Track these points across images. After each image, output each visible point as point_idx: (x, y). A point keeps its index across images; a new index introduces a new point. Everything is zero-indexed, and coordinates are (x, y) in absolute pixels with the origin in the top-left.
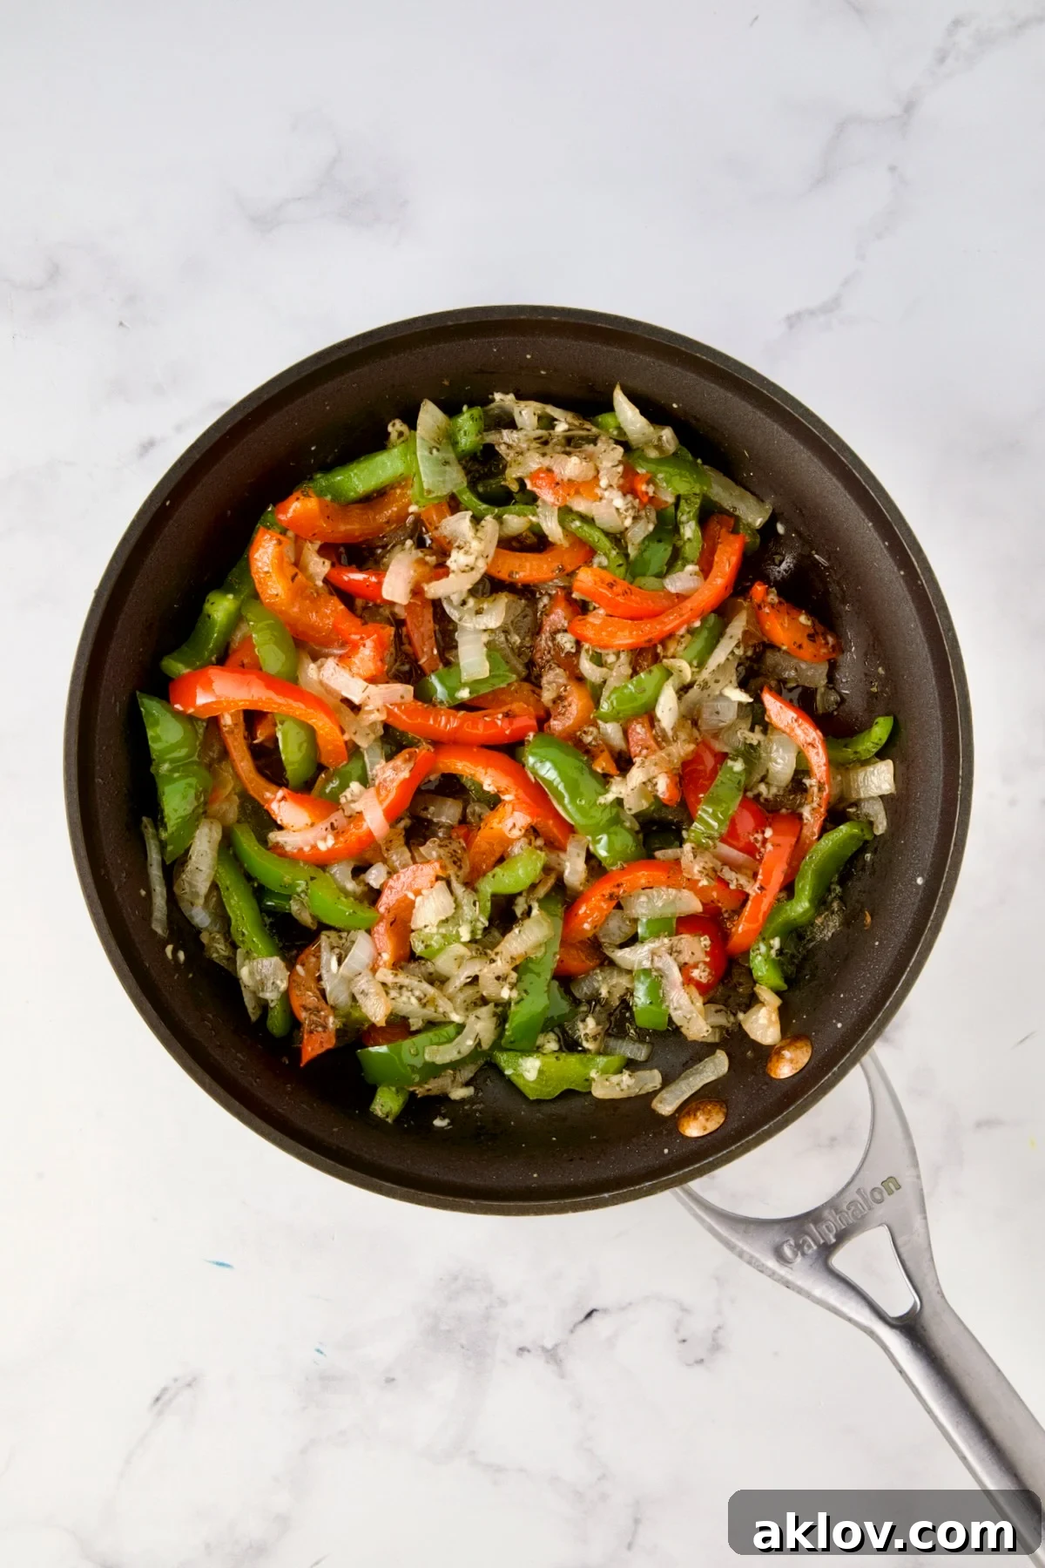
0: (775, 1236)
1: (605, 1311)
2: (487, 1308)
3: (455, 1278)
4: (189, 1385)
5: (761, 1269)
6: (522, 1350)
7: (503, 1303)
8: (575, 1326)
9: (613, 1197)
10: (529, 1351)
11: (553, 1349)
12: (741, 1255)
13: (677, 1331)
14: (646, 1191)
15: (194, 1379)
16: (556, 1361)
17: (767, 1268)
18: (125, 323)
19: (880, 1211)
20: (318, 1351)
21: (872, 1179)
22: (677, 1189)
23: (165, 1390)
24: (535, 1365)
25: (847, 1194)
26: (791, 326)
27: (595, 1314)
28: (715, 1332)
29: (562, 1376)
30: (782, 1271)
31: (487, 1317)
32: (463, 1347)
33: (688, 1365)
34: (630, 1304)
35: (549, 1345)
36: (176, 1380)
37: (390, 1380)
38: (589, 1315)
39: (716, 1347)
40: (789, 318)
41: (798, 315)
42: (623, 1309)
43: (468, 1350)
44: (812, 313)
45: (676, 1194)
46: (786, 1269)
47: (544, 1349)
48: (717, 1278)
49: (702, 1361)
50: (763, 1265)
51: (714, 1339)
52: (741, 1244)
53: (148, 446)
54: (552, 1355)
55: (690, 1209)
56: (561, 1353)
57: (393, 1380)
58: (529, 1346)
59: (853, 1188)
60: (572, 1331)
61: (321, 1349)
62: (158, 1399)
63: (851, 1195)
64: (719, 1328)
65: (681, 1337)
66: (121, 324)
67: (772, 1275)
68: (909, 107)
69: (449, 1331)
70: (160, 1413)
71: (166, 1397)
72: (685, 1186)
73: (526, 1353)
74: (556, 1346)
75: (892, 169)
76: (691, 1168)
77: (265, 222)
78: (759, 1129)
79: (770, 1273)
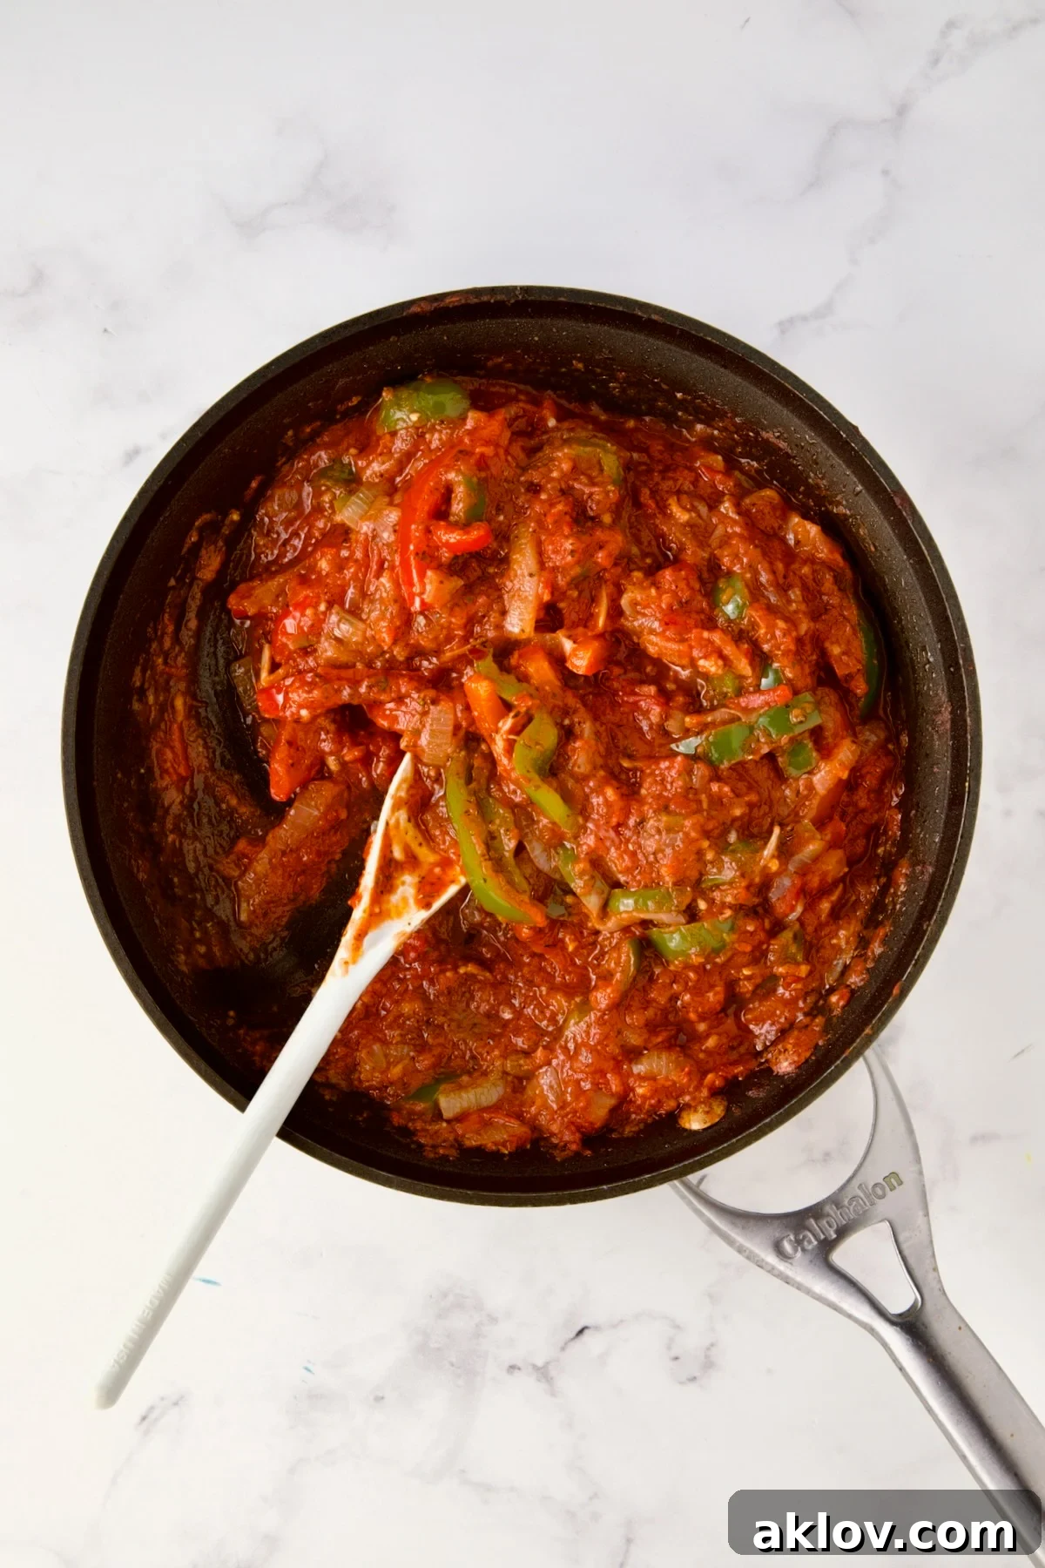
0: (775, 1231)
1: (597, 1328)
2: (477, 1326)
3: (445, 1295)
4: (176, 1404)
5: (760, 1264)
6: (513, 1368)
7: (493, 1320)
8: (566, 1344)
9: (612, 1189)
10: (519, 1369)
11: (544, 1367)
12: (740, 1250)
13: (669, 1348)
14: (645, 1184)
15: (182, 1397)
16: (548, 1381)
17: (767, 1263)
18: (110, 330)
19: (883, 1207)
20: (307, 1369)
21: (874, 1174)
22: (676, 1182)
23: (152, 1408)
24: (527, 1383)
25: (849, 1189)
26: (783, 332)
27: (586, 1331)
28: (708, 1349)
29: (553, 1394)
30: (781, 1266)
31: (478, 1334)
32: (452, 1365)
33: (681, 1383)
34: (622, 1321)
35: (540, 1363)
36: (162, 1399)
37: (379, 1399)
38: (581, 1332)
39: (709, 1364)
40: (781, 324)
41: (791, 321)
42: (614, 1326)
43: (459, 1368)
44: (805, 319)
45: (675, 1187)
46: (786, 1264)
47: (536, 1368)
48: (711, 1296)
49: (694, 1379)
50: (763, 1260)
51: (707, 1357)
52: (740, 1239)
53: (133, 454)
54: (543, 1373)
55: (690, 1204)
56: (553, 1372)
57: (383, 1398)
58: (519, 1364)
59: (855, 1183)
60: (563, 1349)
61: (310, 1367)
62: (144, 1418)
63: (854, 1189)
64: (712, 1345)
65: (674, 1353)
66: (105, 330)
67: (772, 1270)
68: (902, 110)
69: (439, 1349)
70: (147, 1432)
71: (153, 1416)
72: (684, 1178)
73: (516, 1371)
74: (547, 1364)
75: (885, 173)
76: (691, 1161)
77: (250, 227)
78: (760, 1122)
79: (769, 1268)
